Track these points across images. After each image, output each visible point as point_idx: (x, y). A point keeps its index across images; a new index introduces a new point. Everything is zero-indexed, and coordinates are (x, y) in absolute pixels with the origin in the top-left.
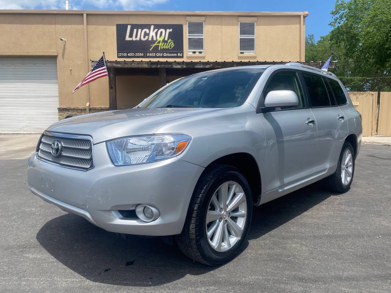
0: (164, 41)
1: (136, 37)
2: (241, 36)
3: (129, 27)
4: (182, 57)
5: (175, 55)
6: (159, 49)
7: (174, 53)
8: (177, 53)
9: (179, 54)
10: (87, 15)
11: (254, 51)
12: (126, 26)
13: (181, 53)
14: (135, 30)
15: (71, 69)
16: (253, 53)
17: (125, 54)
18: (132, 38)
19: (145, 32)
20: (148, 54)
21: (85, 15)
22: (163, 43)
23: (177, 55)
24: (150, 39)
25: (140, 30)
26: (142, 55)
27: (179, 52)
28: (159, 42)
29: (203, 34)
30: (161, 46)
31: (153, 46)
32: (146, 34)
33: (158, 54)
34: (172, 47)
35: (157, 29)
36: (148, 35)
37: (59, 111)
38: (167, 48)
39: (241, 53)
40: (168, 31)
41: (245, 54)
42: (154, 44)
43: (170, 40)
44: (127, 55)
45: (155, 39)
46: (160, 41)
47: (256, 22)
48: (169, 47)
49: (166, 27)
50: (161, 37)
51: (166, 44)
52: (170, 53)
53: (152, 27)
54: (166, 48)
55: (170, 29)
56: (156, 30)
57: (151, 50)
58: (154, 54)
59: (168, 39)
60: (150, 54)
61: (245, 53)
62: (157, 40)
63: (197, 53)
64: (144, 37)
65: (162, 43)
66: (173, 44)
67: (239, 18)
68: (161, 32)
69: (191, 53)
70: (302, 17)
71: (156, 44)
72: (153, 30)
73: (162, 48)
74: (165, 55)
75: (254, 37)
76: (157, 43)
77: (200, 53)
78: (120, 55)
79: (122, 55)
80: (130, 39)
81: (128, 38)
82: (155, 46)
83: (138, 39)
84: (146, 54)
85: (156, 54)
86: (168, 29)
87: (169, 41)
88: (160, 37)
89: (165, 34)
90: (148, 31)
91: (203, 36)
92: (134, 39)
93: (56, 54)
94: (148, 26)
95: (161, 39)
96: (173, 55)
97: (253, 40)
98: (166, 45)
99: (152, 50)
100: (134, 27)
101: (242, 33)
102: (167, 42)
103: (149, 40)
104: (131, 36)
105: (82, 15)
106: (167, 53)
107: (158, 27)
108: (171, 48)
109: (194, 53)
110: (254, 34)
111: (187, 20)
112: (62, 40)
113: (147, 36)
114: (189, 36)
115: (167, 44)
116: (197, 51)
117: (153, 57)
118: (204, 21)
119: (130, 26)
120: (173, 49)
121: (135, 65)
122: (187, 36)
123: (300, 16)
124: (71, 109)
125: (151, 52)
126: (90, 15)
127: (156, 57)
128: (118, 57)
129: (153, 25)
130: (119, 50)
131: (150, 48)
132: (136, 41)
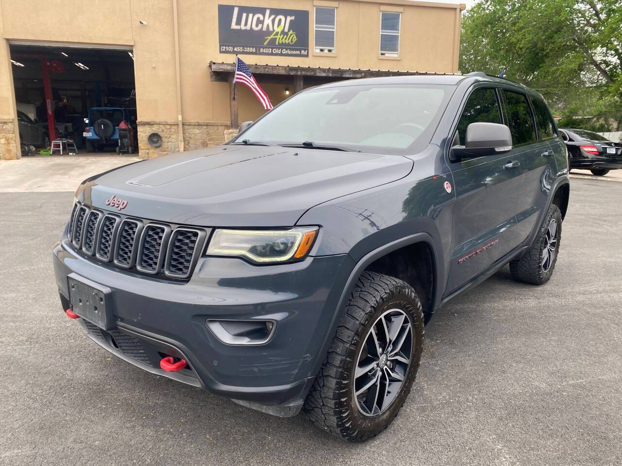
0: (283, 33)
1: (246, 24)
2: (383, 31)
3: (236, 10)
4: (307, 56)
5: (298, 52)
6: (277, 43)
7: (296, 50)
8: (300, 50)
9: (303, 52)
11: (397, 53)
12: (231, 8)
13: (305, 51)
14: (244, 15)
15: (154, 66)
16: (396, 56)
17: (231, 49)
18: (239, 26)
19: (258, 18)
20: (262, 49)
22: (282, 36)
23: (301, 53)
24: (265, 29)
25: (251, 15)
26: (254, 50)
27: (303, 49)
28: (277, 34)
29: (334, 25)
30: (280, 39)
31: (268, 39)
32: (259, 22)
33: (275, 51)
34: (294, 41)
35: (273, 14)
36: (262, 22)
38: (287, 42)
39: (382, 54)
40: (289, 18)
41: (386, 55)
42: (270, 36)
43: (291, 31)
44: (233, 49)
45: (271, 29)
46: (278, 32)
47: (401, 12)
48: (290, 40)
49: (286, 13)
50: (280, 27)
51: (285, 36)
52: (291, 50)
53: (268, 12)
54: (282, 42)
55: (291, 16)
56: (273, 17)
57: (265, 43)
58: (269, 51)
59: (289, 31)
60: (265, 49)
62: (274, 30)
63: (326, 51)
64: (257, 26)
65: (280, 35)
66: (295, 37)
67: (381, 6)
68: (280, 20)
69: (318, 51)
70: (458, 10)
71: (272, 37)
72: (269, 17)
73: (280, 42)
74: (284, 52)
75: (398, 33)
76: (274, 35)
77: (330, 51)
78: (224, 50)
79: (226, 49)
80: (238, 27)
81: (234, 26)
82: (271, 39)
83: (248, 27)
84: (259, 50)
85: (272, 51)
86: (289, 16)
87: (290, 33)
88: (278, 27)
89: (285, 22)
90: (261, 18)
91: (333, 28)
92: (243, 27)
93: (133, 44)
94: (262, 11)
95: (280, 30)
96: (295, 52)
97: (397, 37)
98: (286, 39)
99: (267, 45)
100: (243, 10)
101: (384, 27)
102: (287, 34)
103: (263, 30)
104: (238, 22)
106: (287, 50)
107: (275, 12)
108: (293, 43)
109: (322, 50)
110: (398, 30)
111: (314, 4)
112: (143, 23)
113: (260, 24)
114: (316, 27)
115: (287, 36)
116: (326, 49)
117: (268, 54)
118: (337, 8)
119: (238, 8)
120: (296, 44)
121: (269, 71)
122: (313, 27)
123: (455, 9)
124: (157, 124)
125: (266, 48)
127: (272, 54)
128: (221, 52)
129: (268, 9)
130: (222, 43)
131: (264, 42)
132: (246, 30)
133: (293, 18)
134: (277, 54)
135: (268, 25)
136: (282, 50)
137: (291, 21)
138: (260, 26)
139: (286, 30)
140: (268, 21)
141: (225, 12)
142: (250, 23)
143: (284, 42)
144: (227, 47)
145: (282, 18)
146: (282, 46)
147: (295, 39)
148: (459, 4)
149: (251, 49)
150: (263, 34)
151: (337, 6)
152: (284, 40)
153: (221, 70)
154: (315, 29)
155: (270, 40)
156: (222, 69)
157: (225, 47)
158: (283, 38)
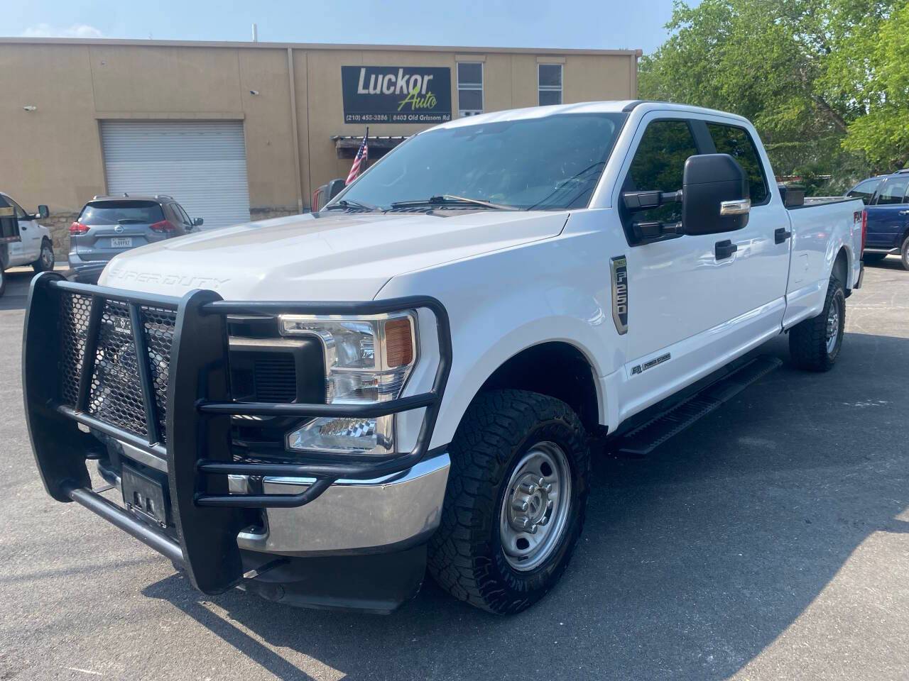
0: (420, 95)
1: (375, 88)
2: (541, 86)
3: (363, 72)
6: (413, 108)
10: (293, 49)
13: (447, 116)
14: (373, 77)
19: (390, 80)
20: (395, 117)
21: (290, 51)
22: (419, 99)
23: (442, 118)
24: (398, 92)
25: (380, 77)
28: (413, 97)
29: (481, 83)
32: (391, 84)
36: (394, 84)
37: (251, 213)
38: (425, 107)
40: (426, 78)
42: (404, 100)
45: (405, 91)
47: (564, 64)
51: (423, 100)
53: (401, 72)
56: (407, 77)
57: (399, 109)
59: (427, 93)
62: (409, 93)
65: (417, 98)
67: (538, 58)
68: (416, 81)
69: (463, 115)
70: (633, 57)
71: (407, 101)
74: (422, 118)
76: (410, 99)
77: (477, 114)
80: (365, 92)
81: (361, 90)
83: (378, 91)
85: (407, 117)
87: (428, 96)
88: (414, 88)
91: (481, 87)
92: (371, 91)
97: (559, 91)
98: (424, 102)
100: (371, 70)
101: (543, 81)
102: (424, 96)
103: (396, 93)
104: (366, 86)
105: (286, 49)
106: (425, 116)
109: (468, 114)
110: (560, 84)
111: (456, 60)
112: (254, 93)
114: (460, 87)
116: (473, 112)
118: (484, 62)
122: (455, 86)
123: (630, 56)
124: (273, 210)
126: (298, 50)
127: (407, 122)
128: (346, 122)
129: (401, 68)
130: (348, 110)
131: (398, 107)
132: (375, 94)
133: (431, 77)
134: (413, 122)
135: (402, 87)
136: (419, 116)
137: (429, 81)
138: (392, 88)
139: (424, 92)
140: (401, 82)
141: (350, 75)
142: (380, 85)
143: (422, 106)
145: (419, 78)
146: (419, 111)
147: (434, 102)
148: (633, 49)
149: (383, 116)
150: (396, 98)
151: (484, 60)
152: (421, 104)
153: (350, 147)
154: (458, 89)
156: (351, 145)
157: (351, 116)
158: (420, 102)
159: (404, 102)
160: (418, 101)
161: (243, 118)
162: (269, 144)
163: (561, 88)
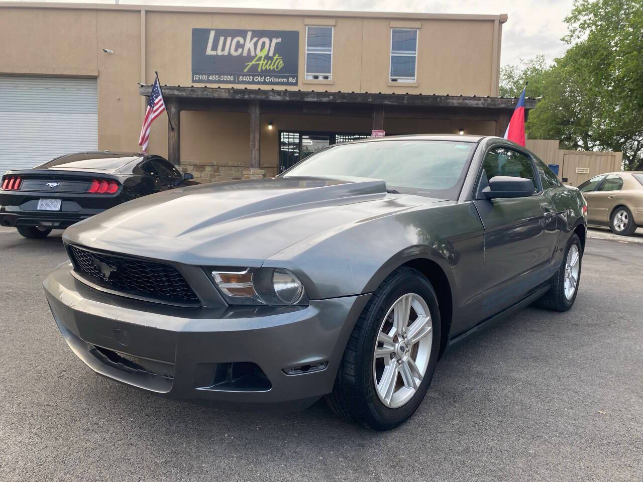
0: (267, 58)
1: (223, 49)
2: (394, 51)
3: (212, 34)
5: (285, 80)
6: (259, 69)
7: (282, 77)
8: (287, 78)
9: (291, 79)
10: (147, 12)
11: (414, 78)
12: (207, 32)
13: (293, 78)
14: (222, 39)
16: (412, 81)
17: (205, 77)
18: (216, 52)
19: (238, 42)
20: (241, 77)
21: (143, 13)
22: (266, 61)
23: (288, 80)
24: (245, 54)
25: (229, 39)
26: (232, 78)
27: (291, 76)
28: (260, 59)
29: (331, 47)
30: (263, 65)
31: (248, 65)
32: (239, 46)
33: (256, 79)
34: (280, 67)
35: (256, 37)
36: (242, 46)
38: (272, 69)
39: (393, 80)
40: (275, 41)
42: (251, 62)
43: (277, 55)
44: (208, 78)
45: (253, 54)
46: (262, 57)
47: (419, 29)
48: (275, 66)
49: (271, 34)
50: (263, 51)
51: (270, 62)
52: (276, 77)
53: (249, 34)
54: (270, 69)
55: (277, 38)
56: (255, 39)
57: (245, 71)
58: (250, 79)
59: (274, 55)
60: (245, 77)
61: (398, 80)
62: (256, 55)
63: (321, 78)
64: (236, 50)
65: (264, 61)
66: (281, 62)
67: (391, 22)
68: (264, 43)
69: (311, 78)
70: (497, 23)
71: (253, 62)
72: (251, 39)
73: (264, 68)
74: (268, 79)
76: (256, 61)
77: (326, 78)
78: (197, 79)
79: (199, 78)
80: (214, 53)
81: (209, 52)
82: (253, 65)
83: (226, 53)
84: (238, 78)
85: (253, 79)
86: (275, 37)
87: (275, 58)
88: (261, 50)
89: (270, 45)
90: (242, 41)
91: (330, 51)
92: (219, 52)
93: (96, 74)
94: (243, 33)
95: (263, 54)
96: (280, 80)
97: (413, 59)
98: (270, 64)
99: (247, 72)
100: (220, 33)
101: (396, 47)
102: (271, 59)
103: (243, 55)
104: (215, 48)
105: (139, 11)
106: (271, 77)
107: (258, 34)
108: (279, 69)
109: (316, 77)
110: (415, 50)
111: (306, 23)
112: (106, 52)
113: (240, 48)
114: (308, 50)
115: (272, 62)
116: (321, 76)
117: (249, 83)
118: (334, 26)
119: (214, 31)
120: (282, 70)
121: (209, 94)
122: (304, 50)
123: (493, 21)
125: (246, 75)
126: (151, 12)
127: (252, 82)
128: (193, 81)
129: (250, 30)
130: (196, 71)
131: (245, 68)
132: (223, 56)
133: (279, 40)
134: (259, 83)
135: (249, 49)
136: (265, 78)
137: (277, 44)
138: (240, 50)
139: (271, 54)
140: (249, 45)
141: (200, 37)
142: (228, 48)
143: (268, 68)
144: (201, 76)
145: (267, 40)
146: (265, 73)
147: (281, 65)
148: (499, 14)
149: (228, 77)
150: (242, 60)
151: (334, 24)
152: (268, 65)
154: (307, 52)
155: (251, 67)
157: (198, 76)
158: (266, 64)
159: (251, 64)
160: (265, 63)
161: (97, 75)
162: (119, 99)
163: (415, 54)
